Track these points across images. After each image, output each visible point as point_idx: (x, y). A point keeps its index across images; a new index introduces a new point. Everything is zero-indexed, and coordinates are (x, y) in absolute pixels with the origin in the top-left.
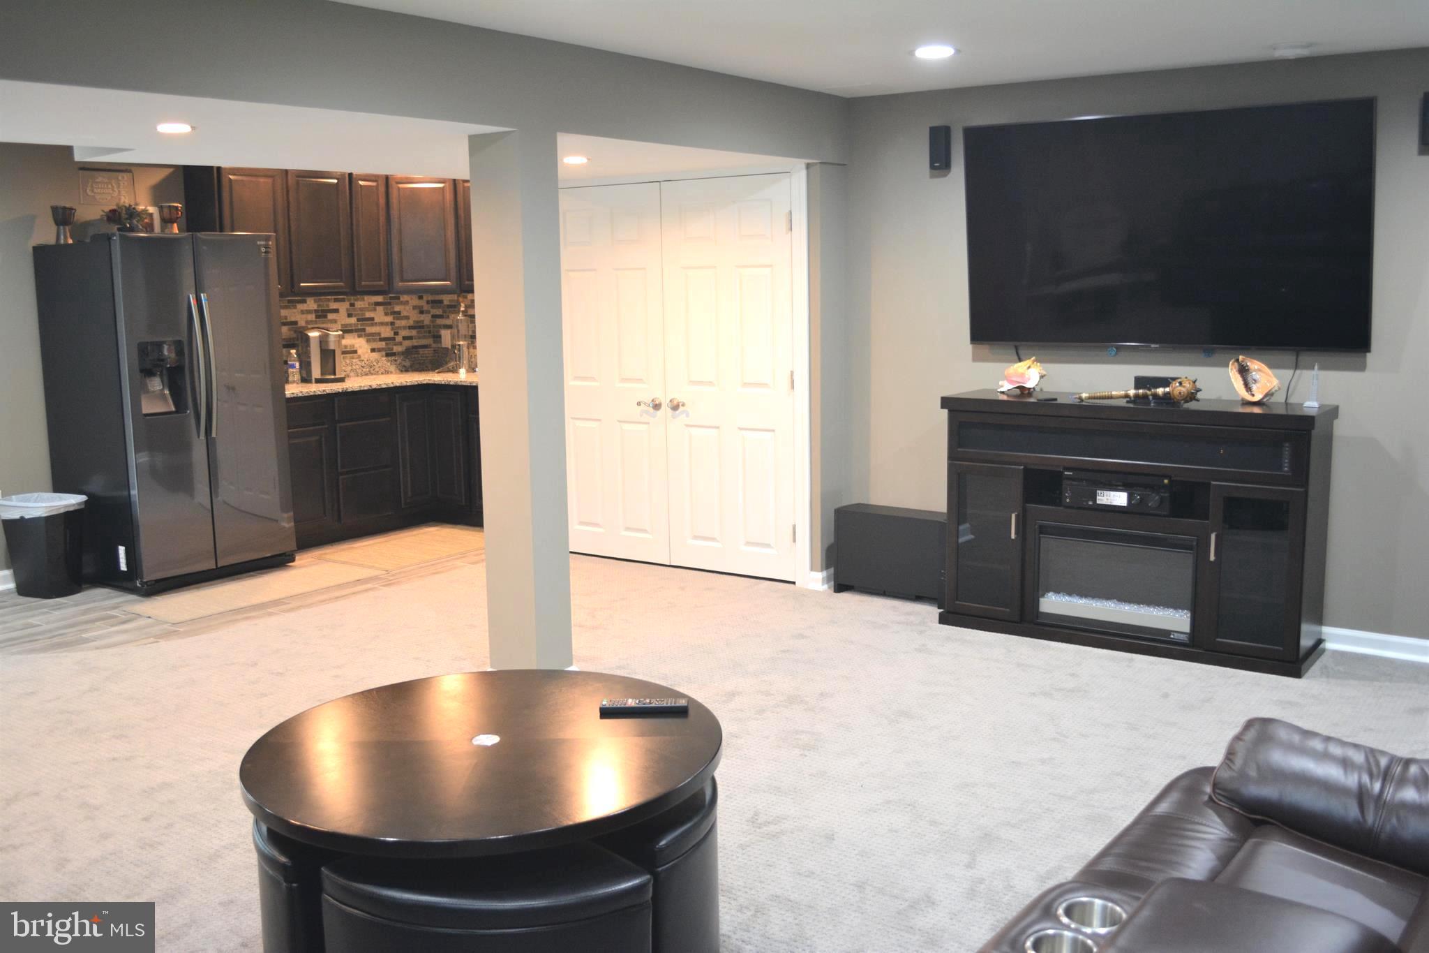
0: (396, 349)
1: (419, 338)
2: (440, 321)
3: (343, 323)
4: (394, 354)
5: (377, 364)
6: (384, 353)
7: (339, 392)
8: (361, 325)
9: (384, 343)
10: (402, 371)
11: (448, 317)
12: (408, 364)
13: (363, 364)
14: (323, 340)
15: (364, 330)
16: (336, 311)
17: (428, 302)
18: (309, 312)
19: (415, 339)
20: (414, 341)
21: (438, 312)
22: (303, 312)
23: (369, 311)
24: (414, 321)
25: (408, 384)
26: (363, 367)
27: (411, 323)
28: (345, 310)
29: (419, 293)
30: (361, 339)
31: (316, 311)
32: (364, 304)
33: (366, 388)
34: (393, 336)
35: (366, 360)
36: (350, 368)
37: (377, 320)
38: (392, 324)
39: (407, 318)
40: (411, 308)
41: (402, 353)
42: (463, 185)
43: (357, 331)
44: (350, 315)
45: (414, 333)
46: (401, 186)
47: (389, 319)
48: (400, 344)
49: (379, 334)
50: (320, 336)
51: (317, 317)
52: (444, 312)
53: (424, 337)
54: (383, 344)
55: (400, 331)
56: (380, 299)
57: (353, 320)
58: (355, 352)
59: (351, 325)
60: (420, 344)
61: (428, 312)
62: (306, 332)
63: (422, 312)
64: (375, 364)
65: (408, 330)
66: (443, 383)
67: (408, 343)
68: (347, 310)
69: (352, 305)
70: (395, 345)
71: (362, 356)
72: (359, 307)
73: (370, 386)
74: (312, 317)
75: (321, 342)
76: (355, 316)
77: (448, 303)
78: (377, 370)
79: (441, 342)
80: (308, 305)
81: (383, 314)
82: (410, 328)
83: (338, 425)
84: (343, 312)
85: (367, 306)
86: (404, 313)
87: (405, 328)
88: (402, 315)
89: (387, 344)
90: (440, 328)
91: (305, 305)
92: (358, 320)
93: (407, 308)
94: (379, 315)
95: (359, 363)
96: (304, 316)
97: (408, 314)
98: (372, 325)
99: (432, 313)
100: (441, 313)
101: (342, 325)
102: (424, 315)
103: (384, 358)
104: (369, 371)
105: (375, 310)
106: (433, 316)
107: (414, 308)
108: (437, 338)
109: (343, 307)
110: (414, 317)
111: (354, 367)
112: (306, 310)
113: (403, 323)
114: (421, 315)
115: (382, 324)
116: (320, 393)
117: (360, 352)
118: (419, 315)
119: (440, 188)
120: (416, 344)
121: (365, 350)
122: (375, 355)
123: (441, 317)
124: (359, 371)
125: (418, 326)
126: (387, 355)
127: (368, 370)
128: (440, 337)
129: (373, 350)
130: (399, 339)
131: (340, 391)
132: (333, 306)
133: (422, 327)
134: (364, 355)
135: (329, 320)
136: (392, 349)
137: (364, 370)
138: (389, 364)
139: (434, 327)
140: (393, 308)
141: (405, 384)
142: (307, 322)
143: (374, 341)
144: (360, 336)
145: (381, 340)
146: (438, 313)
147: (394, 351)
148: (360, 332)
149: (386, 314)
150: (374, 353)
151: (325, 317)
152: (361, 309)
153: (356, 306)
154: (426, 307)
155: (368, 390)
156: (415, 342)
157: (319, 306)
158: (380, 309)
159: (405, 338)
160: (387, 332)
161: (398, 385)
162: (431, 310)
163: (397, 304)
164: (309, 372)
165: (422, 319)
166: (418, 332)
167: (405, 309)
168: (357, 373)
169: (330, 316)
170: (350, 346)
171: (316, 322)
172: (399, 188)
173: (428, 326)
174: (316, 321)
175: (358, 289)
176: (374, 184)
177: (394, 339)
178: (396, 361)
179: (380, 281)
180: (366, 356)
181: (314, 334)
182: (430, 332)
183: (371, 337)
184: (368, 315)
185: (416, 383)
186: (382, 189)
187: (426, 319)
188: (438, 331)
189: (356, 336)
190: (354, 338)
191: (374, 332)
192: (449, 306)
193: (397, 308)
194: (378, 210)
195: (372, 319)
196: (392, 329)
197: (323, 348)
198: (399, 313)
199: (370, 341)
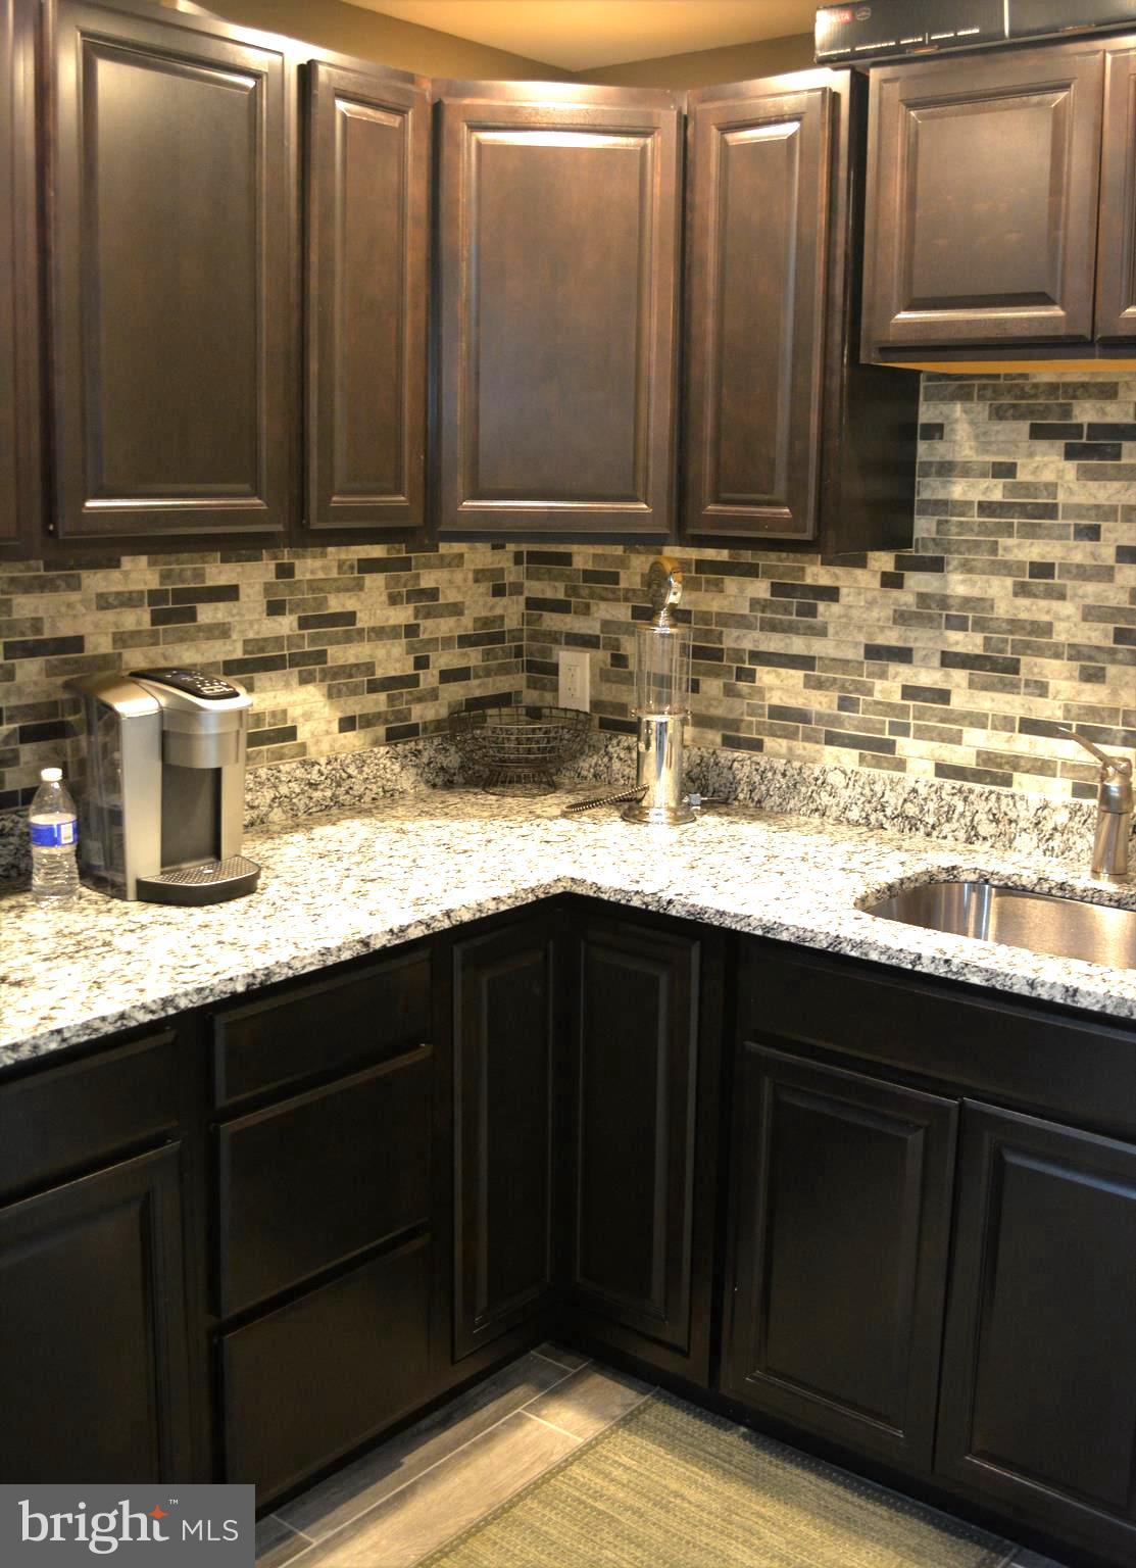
0: (421, 713)
1: (488, 672)
2: (553, 621)
3: (251, 635)
4: (411, 732)
5: (360, 770)
6: (380, 731)
7: (234, 995)
8: (313, 640)
9: (382, 697)
10: (434, 786)
11: (586, 610)
12: (453, 760)
13: (314, 776)
14: (172, 733)
15: (320, 657)
16: (229, 593)
17: (518, 558)
18: (129, 600)
19: (477, 677)
20: (474, 682)
21: (554, 591)
22: (104, 602)
23: (339, 590)
24: (476, 620)
25: (503, 908)
26: (313, 785)
27: (466, 625)
28: (259, 588)
29: (494, 534)
30: (311, 688)
31: (155, 597)
32: (324, 568)
33: (346, 955)
34: (411, 671)
35: (323, 761)
36: (269, 794)
37: (364, 621)
38: (411, 630)
39: (456, 610)
40: (471, 576)
41: (438, 725)
42: (724, 144)
43: (297, 660)
44: (275, 608)
45: (473, 657)
46: (487, 137)
47: (402, 615)
48: (433, 695)
49: (369, 667)
50: (162, 713)
51: (157, 619)
52: (572, 591)
53: (504, 670)
54: (378, 702)
55: (432, 656)
56: (377, 551)
57: (286, 624)
58: (290, 733)
59: (278, 640)
60: (490, 692)
61: (517, 589)
62: (108, 697)
63: (499, 591)
64: (352, 770)
65: (457, 650)
66: (636, 902)
67: (456, 692)
68: (268, 588)
69: (285, 571)
70: (420, 700)
71: (310, 743)
72: (309, 576)
73: (365, 943)
74: (138, 619)
75: (164, 736)
76: (292, 611)
77: (589, 567)
78: (358, 789)
79: (555, 689)
80: (126, 574)
81: (384, 598)
82: (465, 641)
83: (228, 1128)
84: (253, 595)
85: (334, 574)
86: (449, 596)
87: (447, 642)
88: (442, 601)
89: (391, 700)
90: (556, 641)
91: (115, 574)
92: (304, 623)
93: (458, 576)
94: (372, 603)
95: (299, 773)
96: (110, 616)
97: (459, 599)
98: (348, 639)
99: (526, 594)
100: (561, 596)
101: (246, 642)
102: (505, 600)
103: (383, 750)
104: (334, 797)
105: (361, 587)
106: (532, 604)
107: (479, 576)
108: (544, 672)
109: (253, 577)
110: (478, 604)
111: (284, 790)
112: (118, 594)
113: (445, 626)
114: (497, 599)
115: (380, 633)
116: (148, 1017)
117: (303, 734)
118: (492, 600)
119: (627, 153)
120: (477, 693)
121: (323, 726)
122: (354, 740)
123: (561, 607)
124: (301, 803)
125: (487, 636)
126: (393, 737)
127: (328, 793)
128: (553, 669)
129: (347, 724)
130: (429, 679)
131: (240, 988)
132: (219, 574)
133: (498, 638)
134: (317, 742)
135: (200, 628)
136: (408, 717)
137: (317, 795)
138: (397, 767)
139: (534, 636)
140: (418, 576)
141: (491, 908)
142: (122, 639)
143: (354, 691)
144: (305, 680)
145: (374, 687)
146: (549, 594)
147: (414, 720)
148: (306, 664)
149: (394, 600)
150: (349, 734)
151: (192, 616)
152: (314, 586)
153: (298, 577)
154: (513, 574)
155: (357, 963)
156: (476, 688)
157: (165, 576)
158: (376, 582)
159: (447, 676)
160: (392, 660)
161: (467, 917)
162: (527, 584)
163: (428, 566)
164: (115, 853)
165: (498, 611)
166: (487, 655)
167: (451, 582)
168: (293, 808)
169: (207, 613)
170: (273, 714)
171: (154, 639)
172: (479, 145)
173: (516, 635)
174: (154, 634)
175: (316, 525)
176: (394, 121)
177: (411, 681)
178: (417, 753)
179: (398, 491)
180: (325, 747)
181: (137, 705)
182: (519, 652)
183: (339, 681)
184: (336, 604)
185: (531, 898)
186: (415, 145)
187: (511, 611)
188: (547, 652)
189: (295, 680)
190: (287, 685)
191: (352, 660)
192: (590, 576)
193: (428, 580)
194: (402, 225)
195: (349, 618)
196: (410, 649)
197: (175, 761)
198: (433, 594)
199: (339, 695)
